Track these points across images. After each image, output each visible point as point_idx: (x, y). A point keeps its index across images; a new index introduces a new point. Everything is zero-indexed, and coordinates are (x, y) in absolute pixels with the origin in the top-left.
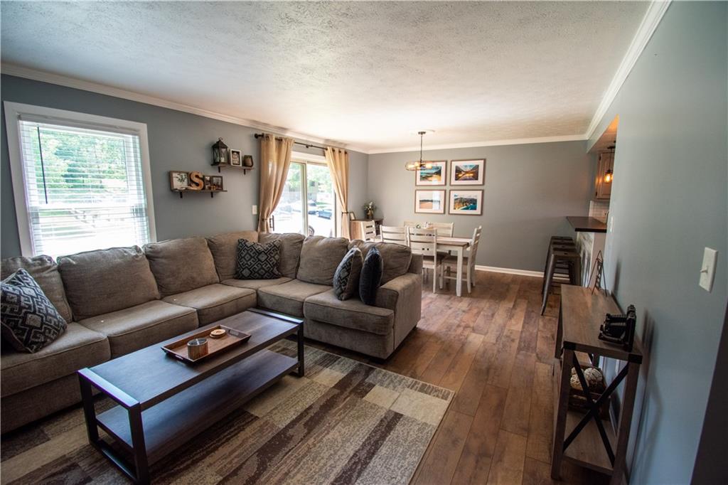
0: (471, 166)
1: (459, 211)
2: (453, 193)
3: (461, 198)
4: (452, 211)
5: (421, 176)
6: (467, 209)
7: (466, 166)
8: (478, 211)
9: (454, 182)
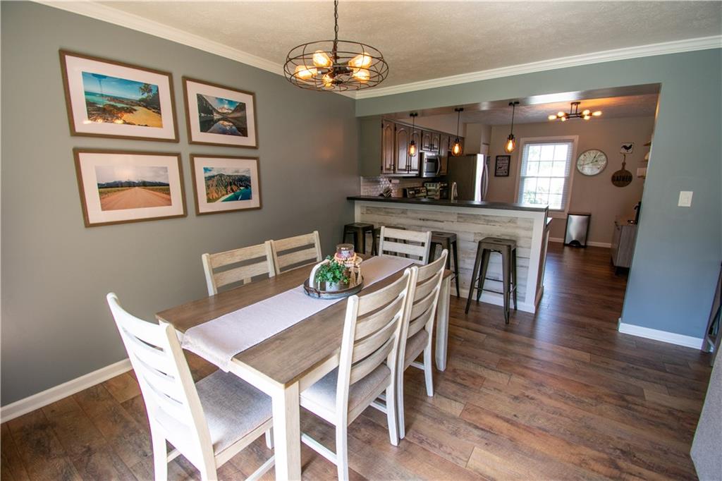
0: (230, 102)
1: (220, 205)
2: (200, 163)
3: (221, 176)
4: (205, 207)
5: (90, 104)
6: (235, 198)
7: (221, 100)
8: (254, 202)
9: (198, 135)
